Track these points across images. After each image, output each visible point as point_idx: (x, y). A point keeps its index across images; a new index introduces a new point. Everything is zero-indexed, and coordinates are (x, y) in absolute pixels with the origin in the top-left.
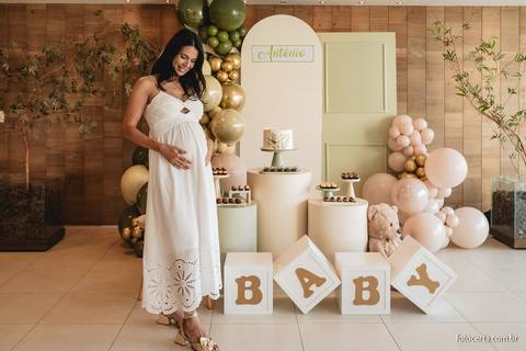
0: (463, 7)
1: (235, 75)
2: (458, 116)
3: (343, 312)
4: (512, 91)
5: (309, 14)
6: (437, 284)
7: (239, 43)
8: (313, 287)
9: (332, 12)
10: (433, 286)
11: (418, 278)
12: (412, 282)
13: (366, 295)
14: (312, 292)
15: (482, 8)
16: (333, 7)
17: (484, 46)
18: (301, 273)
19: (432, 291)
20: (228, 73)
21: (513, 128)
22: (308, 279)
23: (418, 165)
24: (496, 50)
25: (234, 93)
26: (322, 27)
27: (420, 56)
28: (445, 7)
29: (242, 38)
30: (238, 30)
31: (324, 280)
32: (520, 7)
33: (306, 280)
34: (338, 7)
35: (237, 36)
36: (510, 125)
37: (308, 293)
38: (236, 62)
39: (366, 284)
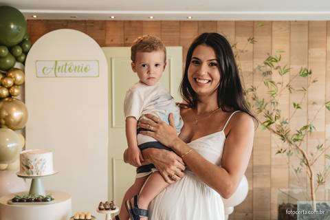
0: (254, 22)
1: (16, 91)
4: (297, 106)
5: (102, 29)
7: (22, 58)
9: (124, 27)
15: (272, 22)
16: (124, 22)
17: (270, 60)
20: (9, 88)
21: (297, 143)
24: (282, 64)
25: (14, 109)
26: (114, 42)
28: (236, 22)
29: (26, 53)
30: (21, 44)
32: (309, 22)
34: (130, 22)
35: (19, 51)
36: (296, 140)
38: (19, 77)
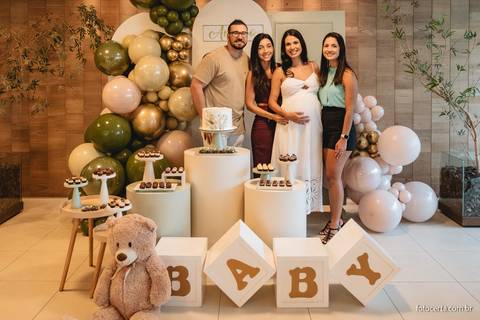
2: (408, 92)
3: (278, 305)
4: (460, 68)
6: (378, 276)
7: (189, 23)
8: (247, 279)
10: (374, 278)
11: (358, 267)
12: (352, 271)
13: (303, 287)
14: (246, 283)
17: (433, 24)
18: (233, 264)
19: (372, 283)
20: (178, 52)
21: (462, 105)
22: (241, 270)
23: (370, 143)
24: (445, 27)
26: (274, 7)
27: (371, 34)
30: (189, 10)
31: (257, 270)
33: (239, 271)
35: (187, 15)
36: (459, 102)
37: (241, 285)
39: (303, 276)
